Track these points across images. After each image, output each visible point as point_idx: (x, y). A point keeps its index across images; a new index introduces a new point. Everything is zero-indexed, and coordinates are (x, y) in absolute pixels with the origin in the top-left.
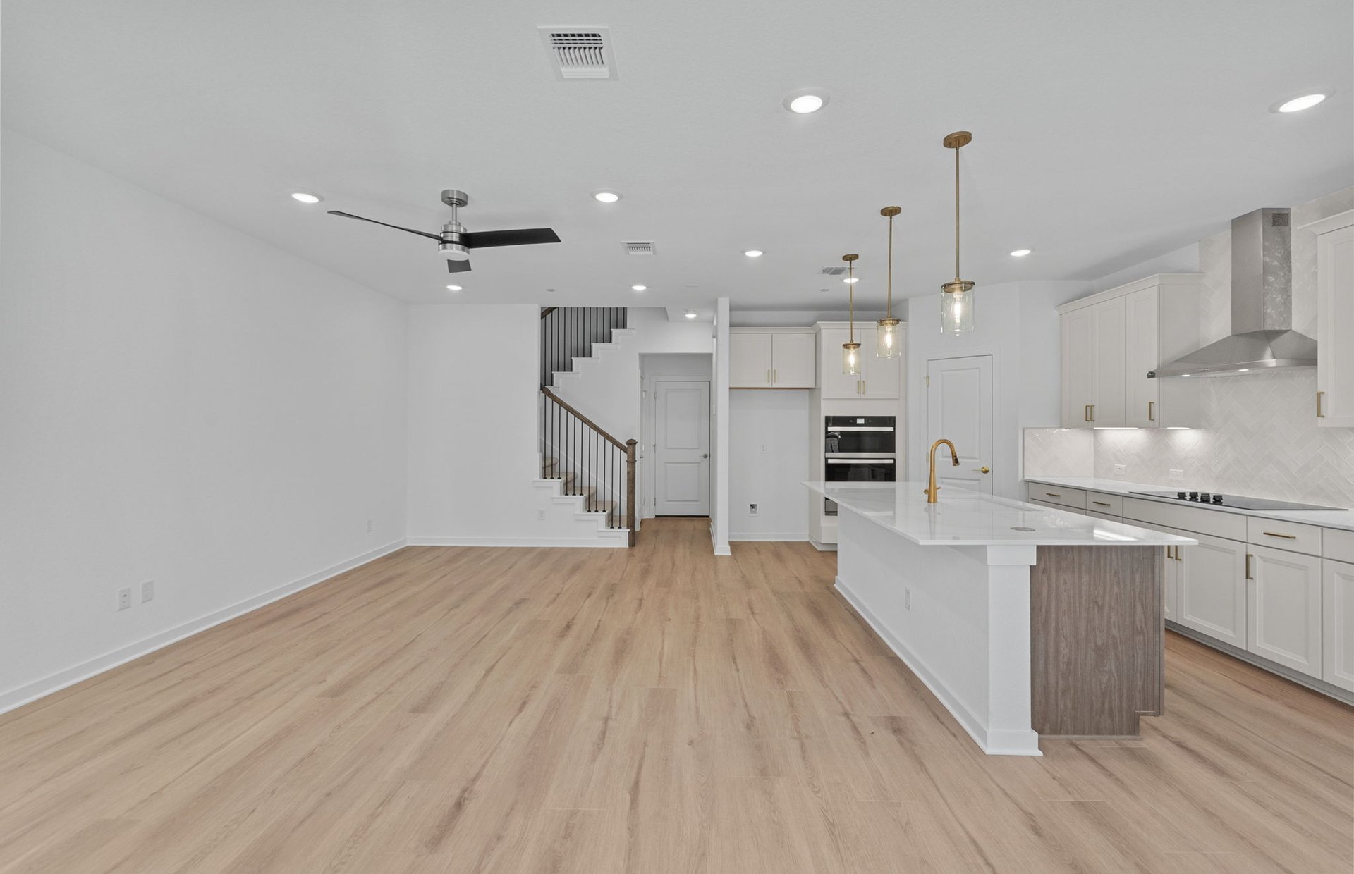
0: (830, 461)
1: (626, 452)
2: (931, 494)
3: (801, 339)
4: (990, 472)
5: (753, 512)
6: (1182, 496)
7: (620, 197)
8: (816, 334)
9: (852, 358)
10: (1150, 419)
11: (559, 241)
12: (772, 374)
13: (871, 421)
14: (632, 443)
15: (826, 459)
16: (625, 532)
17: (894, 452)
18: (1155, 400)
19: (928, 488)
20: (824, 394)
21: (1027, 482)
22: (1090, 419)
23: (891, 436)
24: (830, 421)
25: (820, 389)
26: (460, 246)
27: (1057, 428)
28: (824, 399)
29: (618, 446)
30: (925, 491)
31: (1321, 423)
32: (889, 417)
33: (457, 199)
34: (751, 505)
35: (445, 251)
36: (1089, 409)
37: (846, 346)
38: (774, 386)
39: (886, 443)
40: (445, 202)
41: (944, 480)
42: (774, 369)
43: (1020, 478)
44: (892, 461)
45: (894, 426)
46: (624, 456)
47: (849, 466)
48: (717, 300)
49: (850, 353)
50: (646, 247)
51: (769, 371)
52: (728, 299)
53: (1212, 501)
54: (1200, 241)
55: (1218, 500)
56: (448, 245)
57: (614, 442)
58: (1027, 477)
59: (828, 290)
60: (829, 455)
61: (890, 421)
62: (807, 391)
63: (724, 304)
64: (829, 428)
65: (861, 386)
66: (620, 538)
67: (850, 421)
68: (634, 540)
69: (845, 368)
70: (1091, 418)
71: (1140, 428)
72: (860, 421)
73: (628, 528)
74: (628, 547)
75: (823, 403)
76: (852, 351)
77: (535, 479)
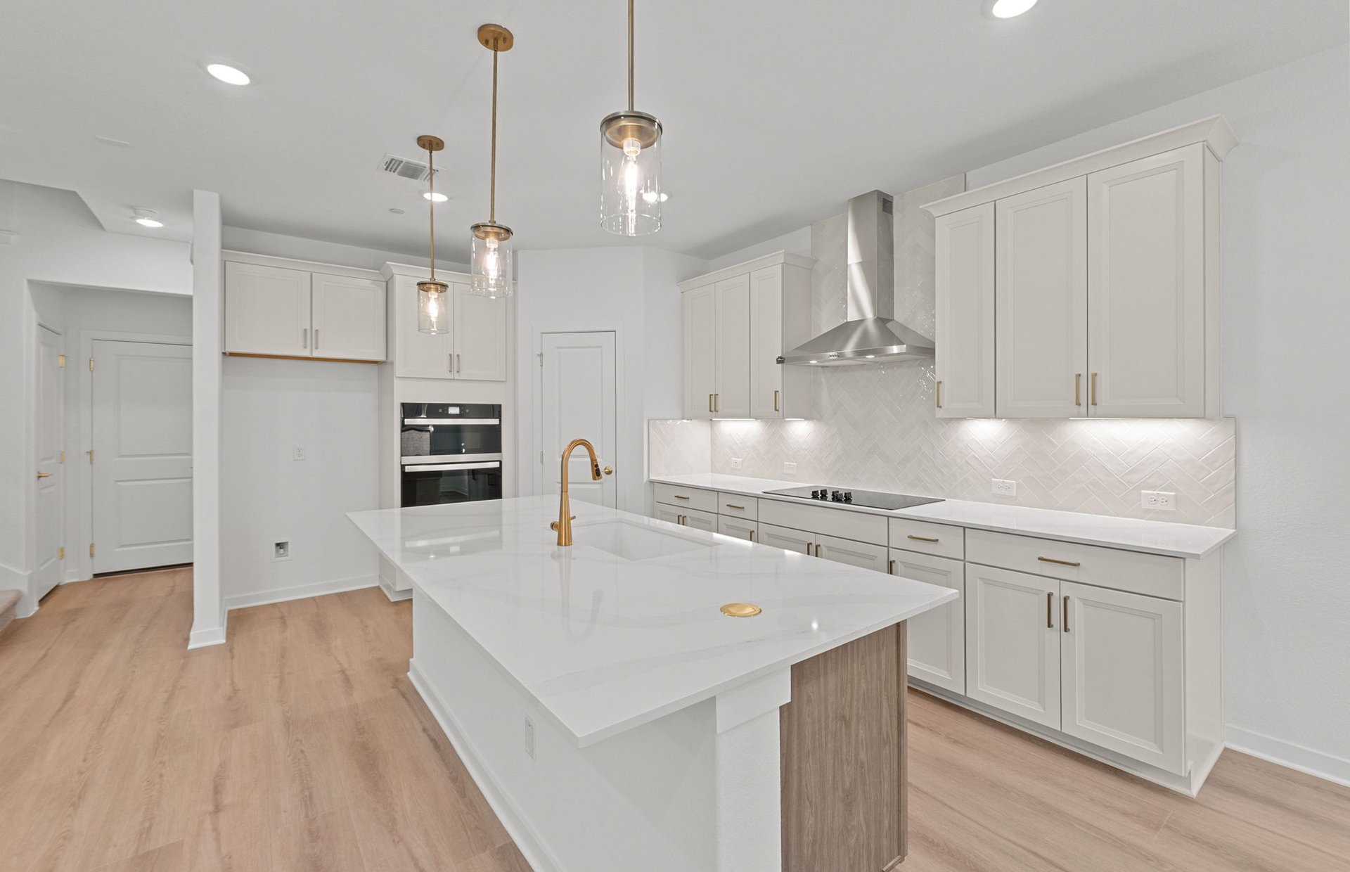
0: (408, 469)
2: (562, 529)
3: (364, 287)
4: (613, 473)
5: (281, 555)
8: (387, 282)
10: (776, 409)
12: (311, 335)
13: (466, 410)
15: (403, 467)
17: (501, 452)
18: (779, 389)
19: (557, 520)
20: (399, 369)
21: (652, 482)
22: (713, 409)
23: (496, 430)
24: (411, 410)
25: (392, 363)
27: (679, 419)
28: (397, 377)
30: (553, 525)
31: (940, 413)
32: (493, 406)
34: (278, 545)
36: (713, 398)
38: (315, 354)
39: (491, 440)
42: (315, 329)
43: (645, 479)
44: (497, 465)
45: (500, 417)
47: (439, 474)
48: (192, 192)
49: (429, 299)
51: (305, 330)
52: (217, 200)
53: (829, 496)
54: (811, 225)
55: (848, 499)
58: (653, 478)
59: (401, 212)
60: (406, 460)
61: (495, 411)
62: (375, 366)
63: (209, 209)
64: (406, 420)
65: (454, 361)
67: (437, 410)
69: (422, 323)
70: (715, 409)
71: (757, 419)
72: (454, 411)
75: (396, 382)
76: (433, 295)
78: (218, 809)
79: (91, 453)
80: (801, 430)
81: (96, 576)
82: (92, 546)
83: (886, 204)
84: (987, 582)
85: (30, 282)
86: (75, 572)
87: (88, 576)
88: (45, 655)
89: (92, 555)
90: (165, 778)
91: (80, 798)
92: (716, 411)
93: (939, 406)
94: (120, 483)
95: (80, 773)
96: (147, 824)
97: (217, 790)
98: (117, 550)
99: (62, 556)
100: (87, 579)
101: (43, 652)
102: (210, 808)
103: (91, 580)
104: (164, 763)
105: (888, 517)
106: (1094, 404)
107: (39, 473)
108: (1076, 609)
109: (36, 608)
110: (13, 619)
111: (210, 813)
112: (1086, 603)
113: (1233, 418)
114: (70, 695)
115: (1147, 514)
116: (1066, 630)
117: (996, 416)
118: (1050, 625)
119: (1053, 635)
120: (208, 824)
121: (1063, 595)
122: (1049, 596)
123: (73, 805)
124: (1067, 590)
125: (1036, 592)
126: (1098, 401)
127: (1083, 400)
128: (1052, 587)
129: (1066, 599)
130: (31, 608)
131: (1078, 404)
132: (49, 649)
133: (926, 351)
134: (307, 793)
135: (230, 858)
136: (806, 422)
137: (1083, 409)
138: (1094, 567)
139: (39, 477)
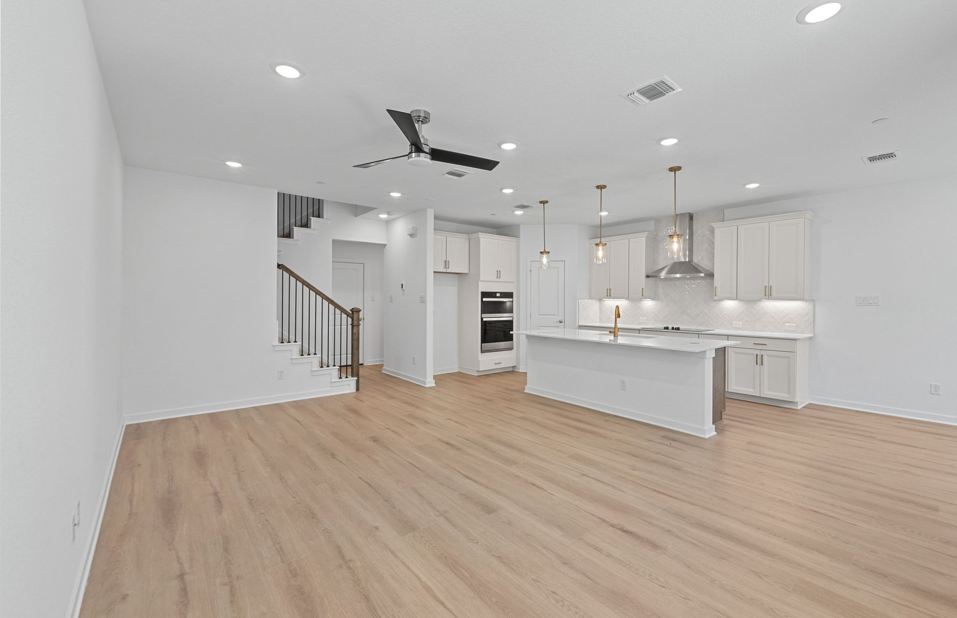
0: (484, 319)
4: (563, 322)
6: (667, 328)
9: (545, 259)
10: (642, 296)
13: (502, 295)
14: (355, 311)
15: (482, 319)
16: (352, 381)
17: (512, 313)
18: (644, 287)
24: (484, 295)
27: (586, 299)
31: (716, 298)
32: (511, 293)
36: (609, 290)
37: (541, 253)
38: (448, 271)
41: (540, 328)
42: (447, 260)
43: (576, 324)
44: (511, 319)
45: (512, 298)
46: (350, 320)
48: (422, 210)
52: (433, 210)
54: (654, 220)
55: (678, 329)
58: (580, 324)
60: (483, 315)
62: (457, 275)
63: (430, 214)
64: (483, 299)
67: (493, 294)
72: (498, 295)
74: (355, 391)
75: (480, 283)
77: (275, 344)
80: (648, 304)
83: (691, 217)
84: (736, 353)
92: (610, 296)
93: (716, 295)
105: (699, 334)
106: (771, 295)
108: (765, 359)
112: (768, 356)
113: (813, 300)
115: (787, 331)
116: (762, 364)
117: (736, 299)
118: (757, 364)
119: (758, 367)
121: (761, 354)
122: (757, 355)
124: (762, 353)
125: (752, 354)
126: (772, 294)
127: (767, 294)
128: (758, 352)
129: (762, 355)
131: (766, 295)
133: (710, 275)
136: (653, 301)
137: (767, 297)
138: (771, 345)
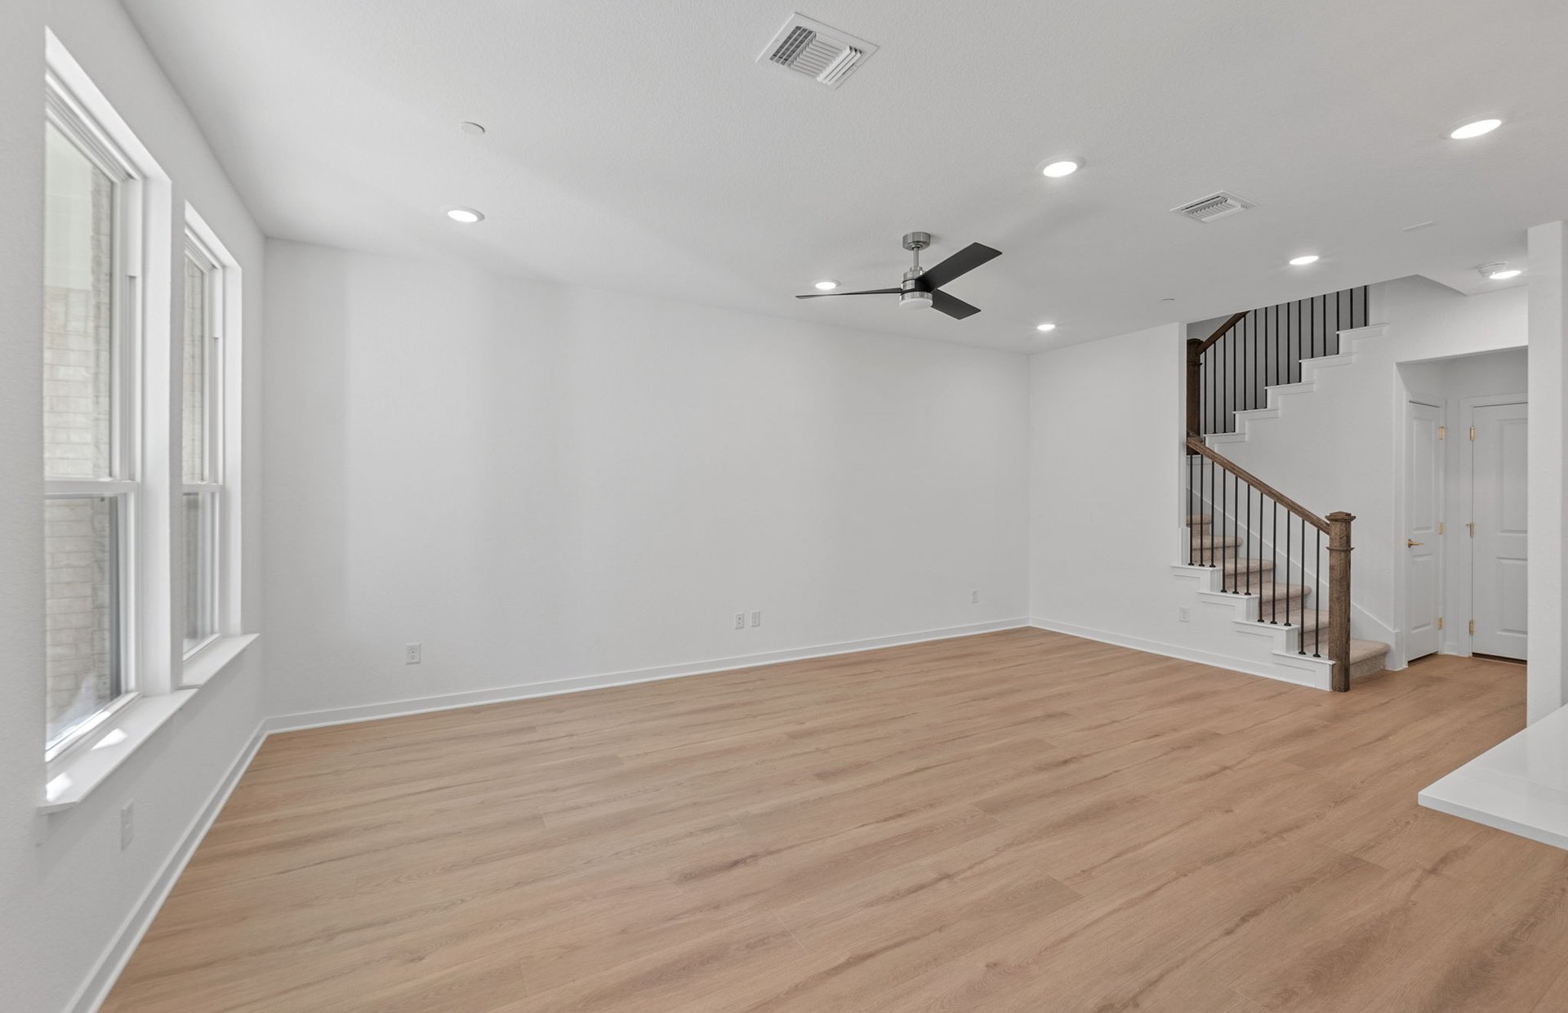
1: (1328, 533)
7: (1082, 163)
11: (1001, 253)
26: (917, 294)
29: (1312, 523)
33: (914, 242)
35: (904, 301)
40: (906, 248)
48: (1526, 232)
50: (1217, 202)
56: (906, 295)
57: (1306, 516)
66: (1317, 673)
68: (1343, 680)
73: (1330, 659)
78: (1433, 871)
79: (1471, 526)
81: (1475, 655)
82: (1471, 623)
85: (1399, 365)
86: (1455, 645)
87: (1467, 654)
88: (1387, 703)
89: (1471, 632)
90: (1409, 826)
91: (1342, 801)
94: (1504, 561)
95: (1354, 788)
96: (1372, 844)
97: (1445, 860)
98: (1499, 633)
99: (1440, 627)
100: (1467, 656)
101: (1387, 700)
102: (1429, 866)
103: (1469, 657)
104: (1417, 817)
107: (1410, 540)
109: (1405, 666)
110: (1382, 667)
111: (1424, 870)
114: (1385, 737)
120: (1417, 874)
123: (1336, 802)
130: (1399, 663)
132: (1393, 699)
134: (1532, 920)
135: (1414, 905)
139: (1410, 545)
